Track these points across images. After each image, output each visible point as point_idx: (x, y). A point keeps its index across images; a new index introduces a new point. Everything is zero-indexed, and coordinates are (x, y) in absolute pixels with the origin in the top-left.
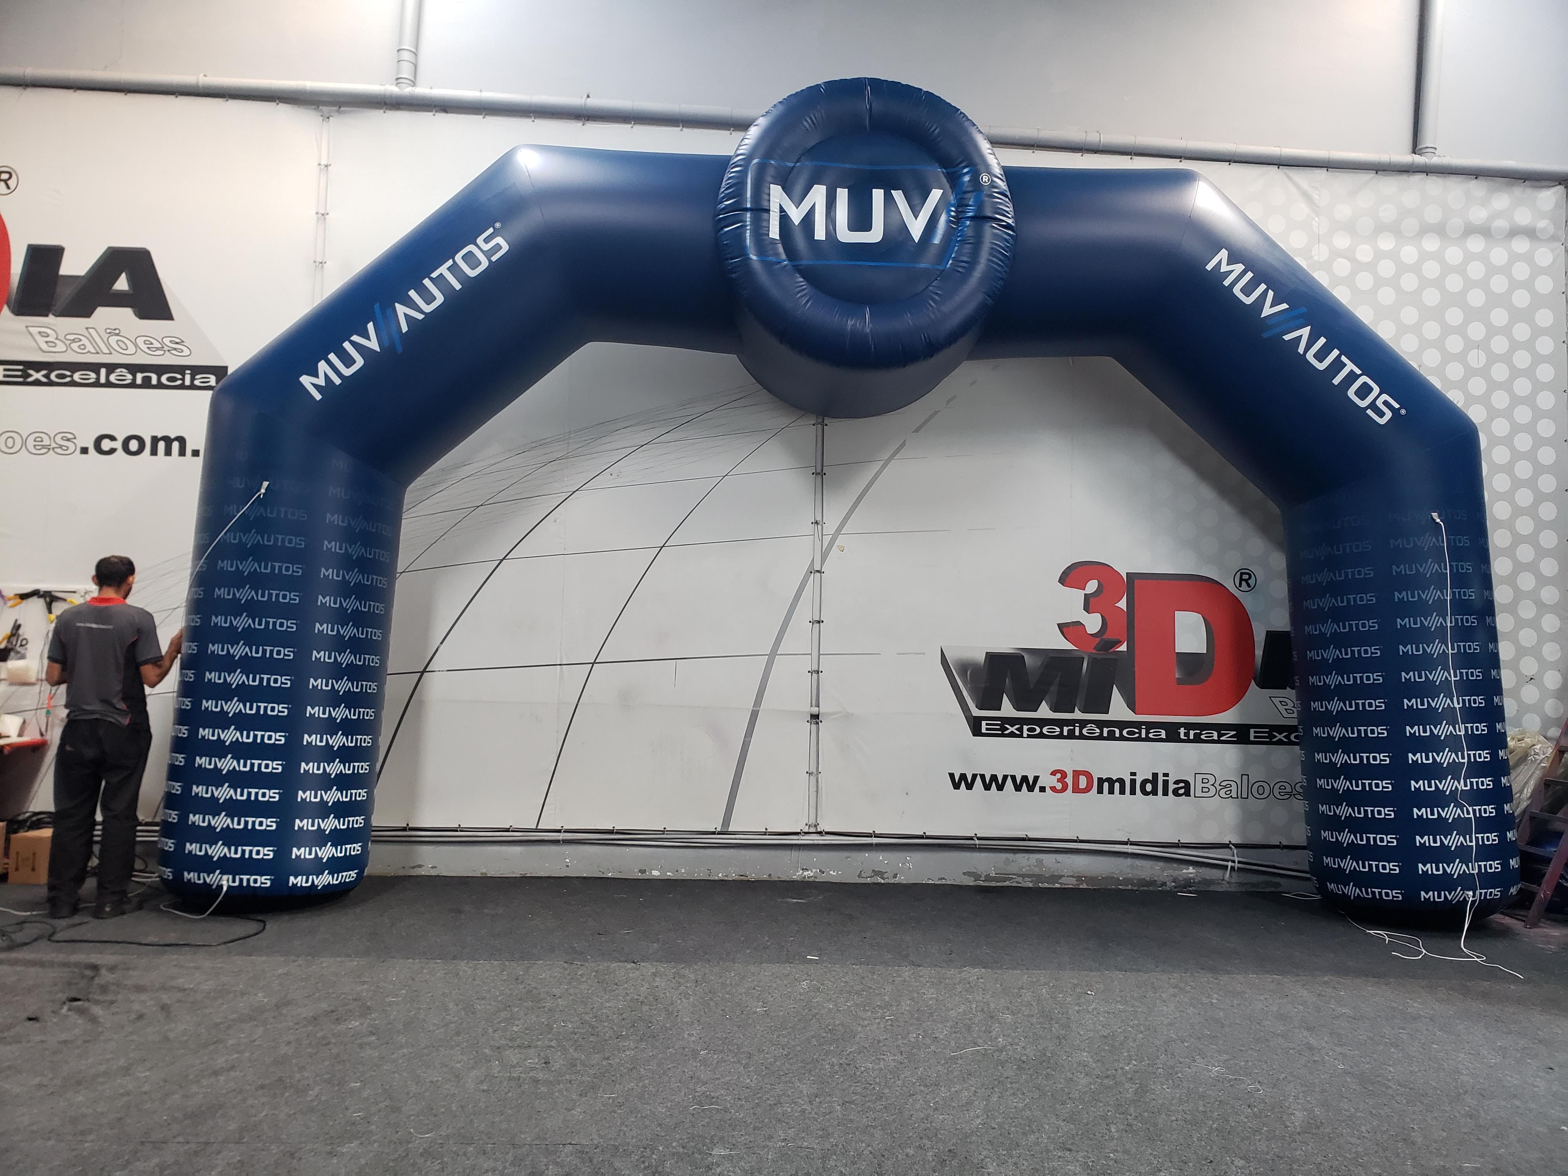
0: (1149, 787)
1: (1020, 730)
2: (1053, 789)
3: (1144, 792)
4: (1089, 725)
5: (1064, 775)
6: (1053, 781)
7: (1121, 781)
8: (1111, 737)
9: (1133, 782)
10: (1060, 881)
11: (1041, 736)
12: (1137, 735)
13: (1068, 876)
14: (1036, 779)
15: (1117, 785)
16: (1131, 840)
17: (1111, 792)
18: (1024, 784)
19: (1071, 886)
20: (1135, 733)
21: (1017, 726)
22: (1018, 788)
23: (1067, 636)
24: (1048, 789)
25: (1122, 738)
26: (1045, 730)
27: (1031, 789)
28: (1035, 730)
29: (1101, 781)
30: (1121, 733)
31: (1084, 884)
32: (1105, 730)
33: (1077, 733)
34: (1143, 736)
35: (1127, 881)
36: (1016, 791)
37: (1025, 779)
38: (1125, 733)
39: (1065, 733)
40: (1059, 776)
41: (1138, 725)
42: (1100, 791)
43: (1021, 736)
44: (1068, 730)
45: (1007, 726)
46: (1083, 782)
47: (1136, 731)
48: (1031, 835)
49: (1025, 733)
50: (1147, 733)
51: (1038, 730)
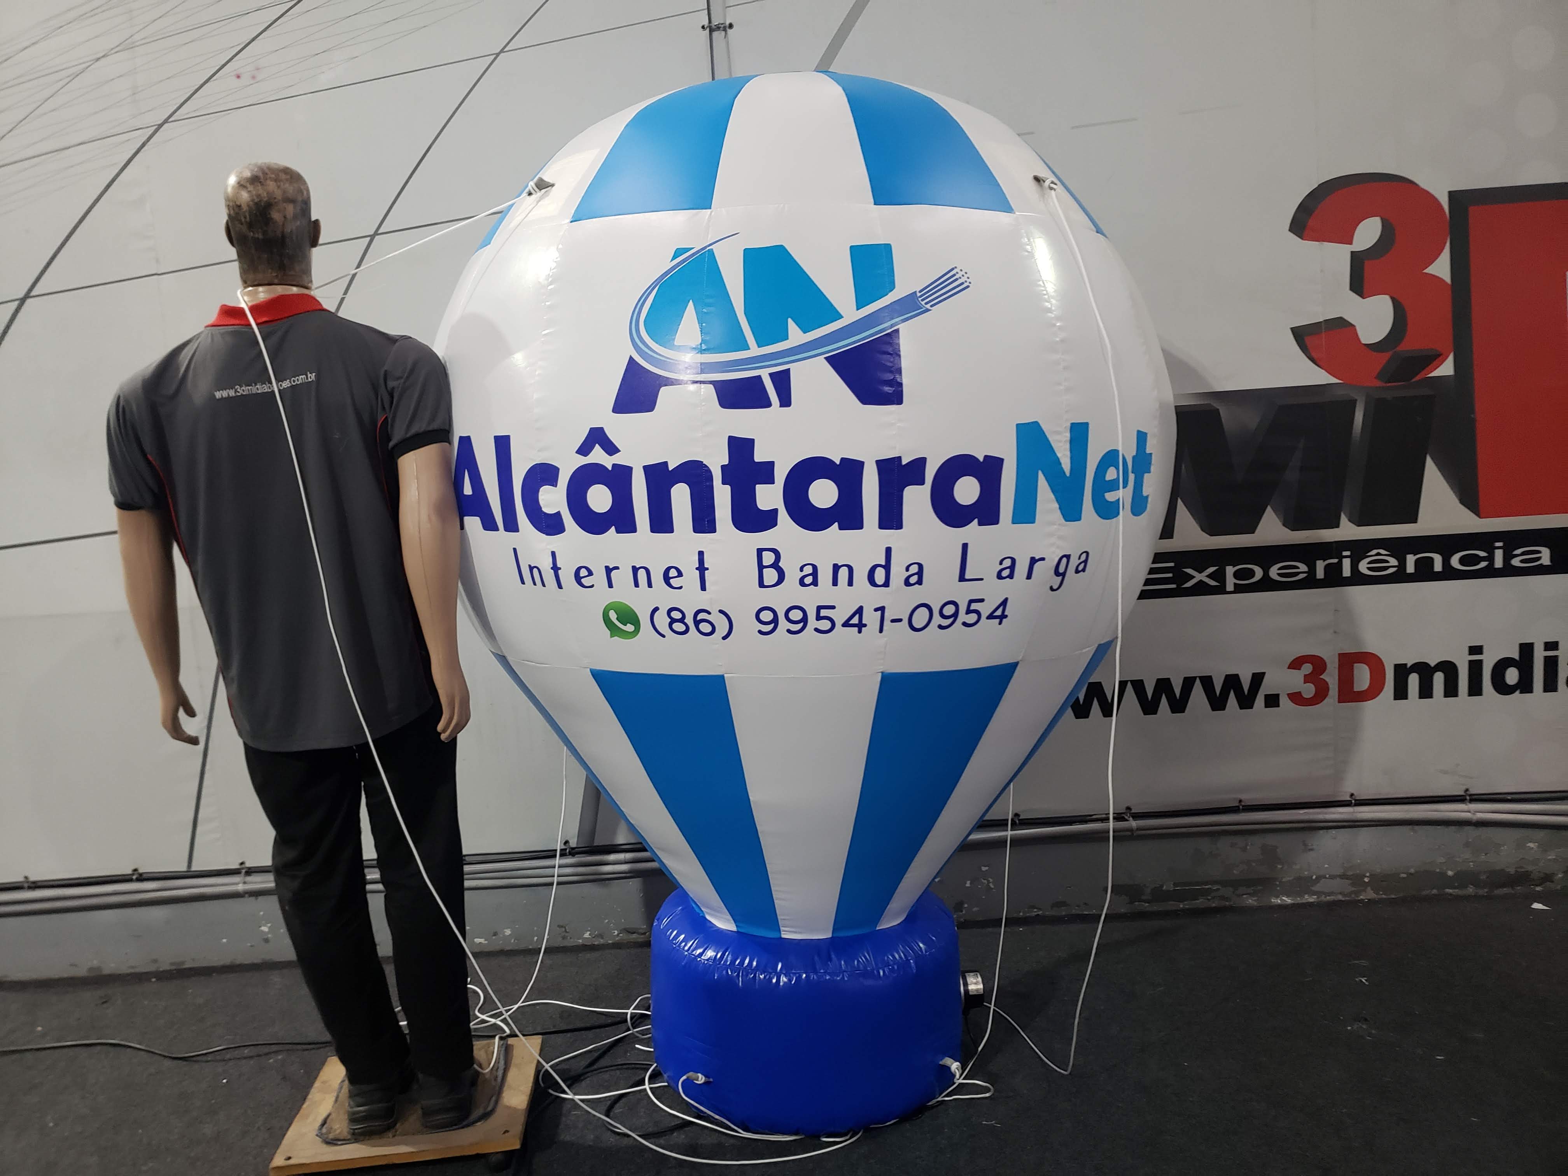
0: (1512, 676)
1: (1219, 576)
2: (1296, 698)
3: (1502, 688)
4: (1374, 552)
5: (1319, 664)
6: (1296, 681)
7: (1449, 669)
8: (1424, 573)
9: (1475, 668)
10: (1316, 888)
11: (1267, 585)
12: (1483, 564)
13: (1332, 877)
14: (1258, 679)
15: (1439, 679)
16: (1473, 791)
17: (1426, 692)
18: (1232, 694)
19: (1340, 897)
20: (1477, 560)
21: (1211, 570)
22: (1217, 703)
23: (1314, 355)
24: (1284, 701)
25: (1449, 574)
26: (1274, 572)
27: (1246, 702)
28: (1252, 573)
29: (1402, 672)
30: (1446, 562)
31: (1369, 889)
32: (1411, 560)
33: (1347, 572)
34: (1499, 563)
35: (1464, 878)
36: (1214, 709)
37: (1232, 681)
38: (1455, 561)
39: (1320, 574)
40: (1307, 668)
41: (1485, 540)
42: (1401, 693)
43: (1221, 590)
44: (1327, 568)
45: (1189, 571)
46: (1362, 677)
47: (1482, 554)
48: (1249, 797)
49: (1230, 582)
50: (1508, 557)
51: (1259, 573)
